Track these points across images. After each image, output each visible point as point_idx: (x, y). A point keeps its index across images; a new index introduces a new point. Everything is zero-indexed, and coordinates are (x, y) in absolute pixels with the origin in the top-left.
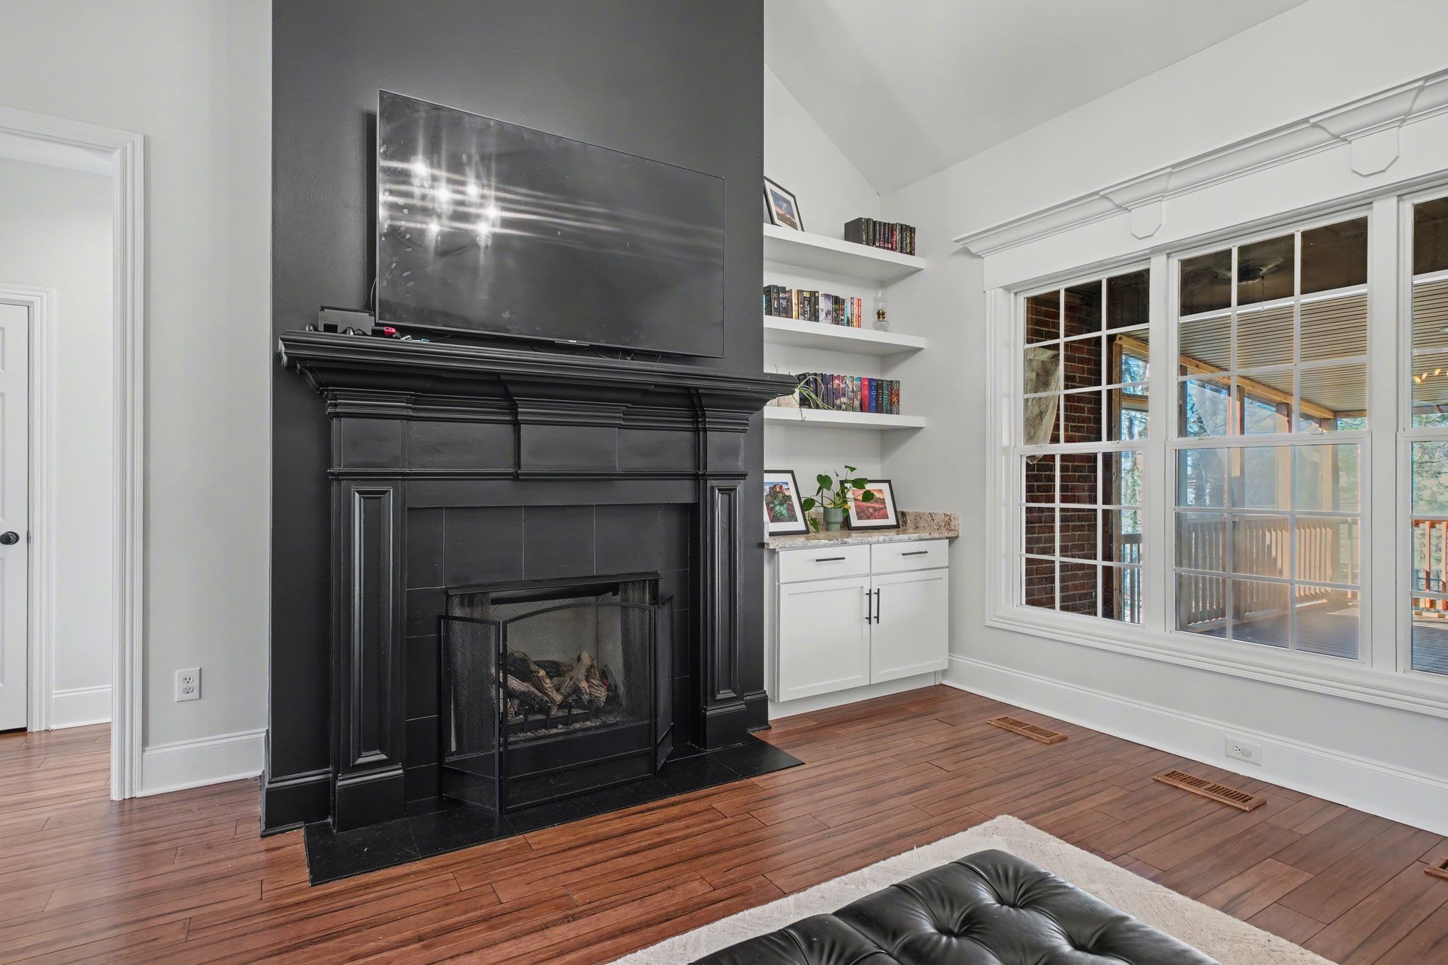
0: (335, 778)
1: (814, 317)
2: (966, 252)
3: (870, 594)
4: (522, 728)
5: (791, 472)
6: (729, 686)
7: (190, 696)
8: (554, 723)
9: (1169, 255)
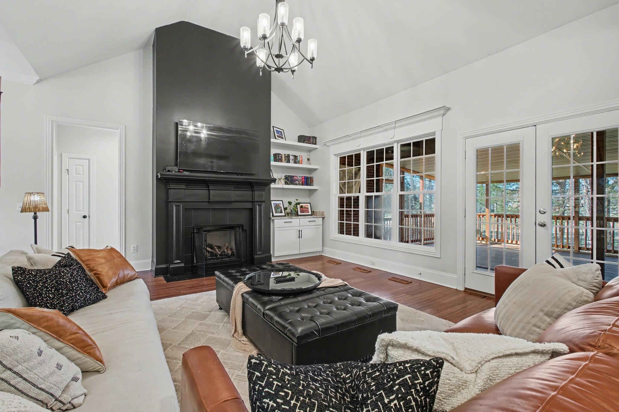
0: (170, 266)
1: (288, 161)
2: (325, 145)
3: (299, 231)
4: (211, 259)
5: (282, 201)
6: (260, 251)
7: (134, 251)
8: (219, 259)
9: (364, 150)
